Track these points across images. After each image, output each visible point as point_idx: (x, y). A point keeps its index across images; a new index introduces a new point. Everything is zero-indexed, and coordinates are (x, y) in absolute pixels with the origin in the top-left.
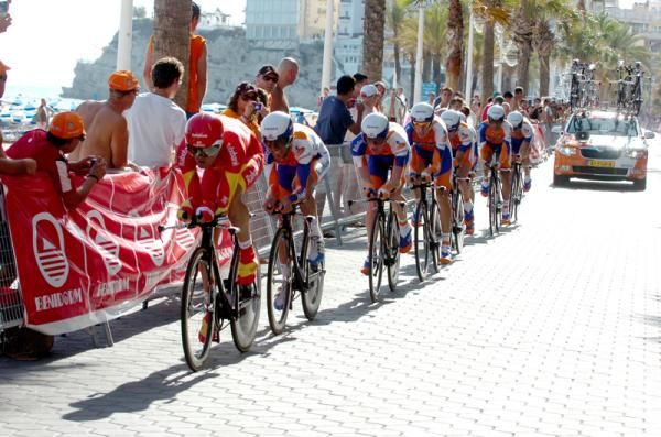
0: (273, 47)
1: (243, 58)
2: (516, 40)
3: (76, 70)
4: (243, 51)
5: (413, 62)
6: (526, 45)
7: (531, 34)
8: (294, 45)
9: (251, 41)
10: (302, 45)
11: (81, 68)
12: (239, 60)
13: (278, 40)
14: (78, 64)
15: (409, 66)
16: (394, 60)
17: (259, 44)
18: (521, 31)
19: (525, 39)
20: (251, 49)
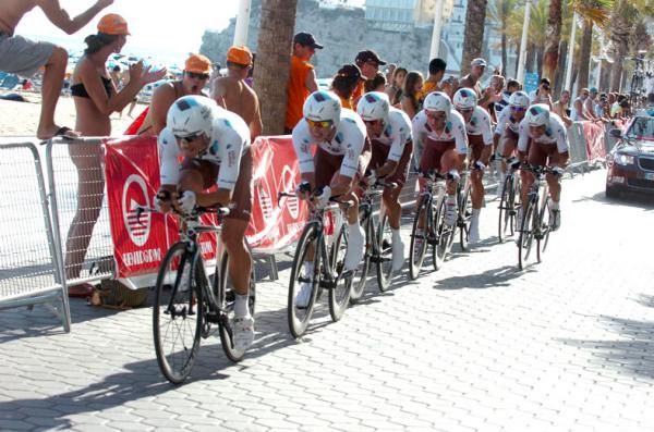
0: (390, 29)
1: (361, 38)
2: (613, 39)
3: (203, 38)
4: (361, 31)
5: (518, 53)
6: (622, 45)
7: (628, 34)
8: (409, 28)
9: (371, 22)
10: (417, 29)
11: (208, 37)
12: (357, 39)
13: (395, 23)
14: (206, 33)
15: (515, 56)
16: (500, 49)
17: (377, 25)
18: (619, 31)
19: (622, 40)
20: (369, 29)
